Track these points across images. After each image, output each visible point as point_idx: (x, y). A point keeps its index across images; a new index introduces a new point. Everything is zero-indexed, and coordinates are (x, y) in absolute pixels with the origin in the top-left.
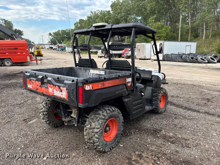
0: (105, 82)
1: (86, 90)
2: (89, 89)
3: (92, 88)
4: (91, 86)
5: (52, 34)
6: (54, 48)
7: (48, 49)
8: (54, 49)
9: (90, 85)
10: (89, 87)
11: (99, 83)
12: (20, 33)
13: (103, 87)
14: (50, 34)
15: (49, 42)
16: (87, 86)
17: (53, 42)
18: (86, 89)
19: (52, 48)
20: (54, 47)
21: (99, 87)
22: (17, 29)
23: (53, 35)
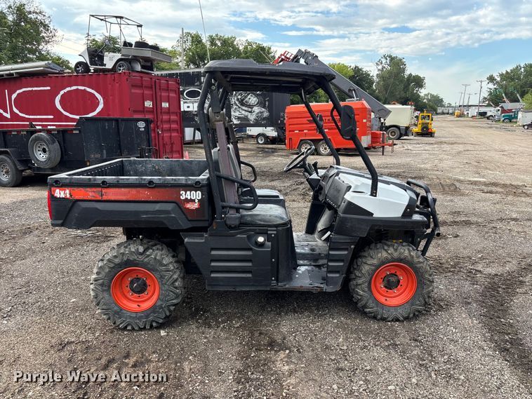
0: (104, 191)
1: (56, 197)
2: (62, 195)
3: (71, 196)
4: (67, 191)
5: (496, 77)
6: (489, 114)
7: (473, 116)
8: (488, 118)
9: (65, 190)
10: (62, 193)
11: (88, 189)
12: (419, 82)
13: (100, 198)
14: (491, 79)
15: (485, 98)
16: (58, 191)
17: (495, 100)
18: (56, 195)
19: (483, 114)
20: (491, 111)
21: (89, 198)
22: (413, 74)
23: (499, 79)
